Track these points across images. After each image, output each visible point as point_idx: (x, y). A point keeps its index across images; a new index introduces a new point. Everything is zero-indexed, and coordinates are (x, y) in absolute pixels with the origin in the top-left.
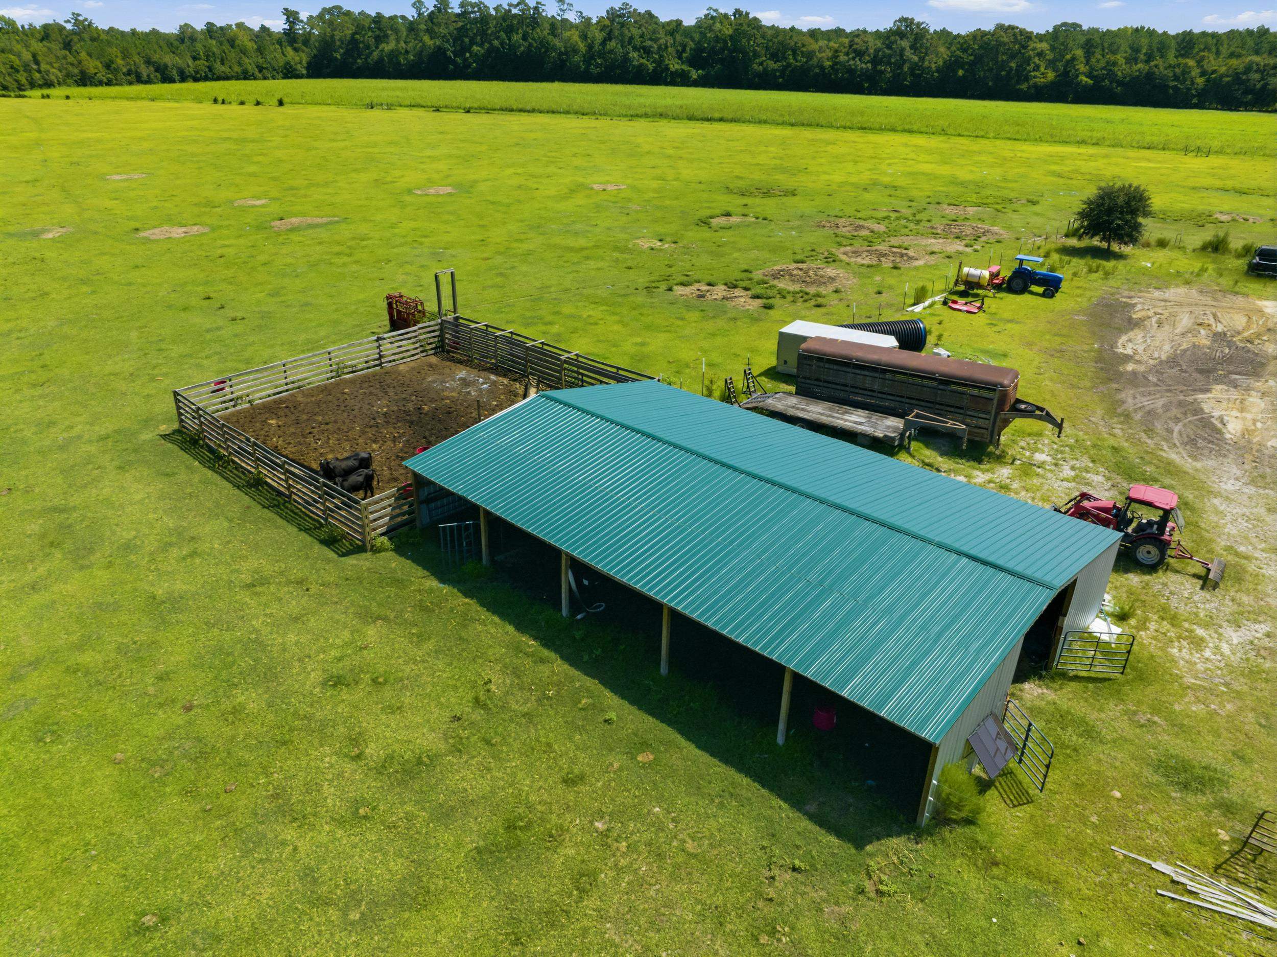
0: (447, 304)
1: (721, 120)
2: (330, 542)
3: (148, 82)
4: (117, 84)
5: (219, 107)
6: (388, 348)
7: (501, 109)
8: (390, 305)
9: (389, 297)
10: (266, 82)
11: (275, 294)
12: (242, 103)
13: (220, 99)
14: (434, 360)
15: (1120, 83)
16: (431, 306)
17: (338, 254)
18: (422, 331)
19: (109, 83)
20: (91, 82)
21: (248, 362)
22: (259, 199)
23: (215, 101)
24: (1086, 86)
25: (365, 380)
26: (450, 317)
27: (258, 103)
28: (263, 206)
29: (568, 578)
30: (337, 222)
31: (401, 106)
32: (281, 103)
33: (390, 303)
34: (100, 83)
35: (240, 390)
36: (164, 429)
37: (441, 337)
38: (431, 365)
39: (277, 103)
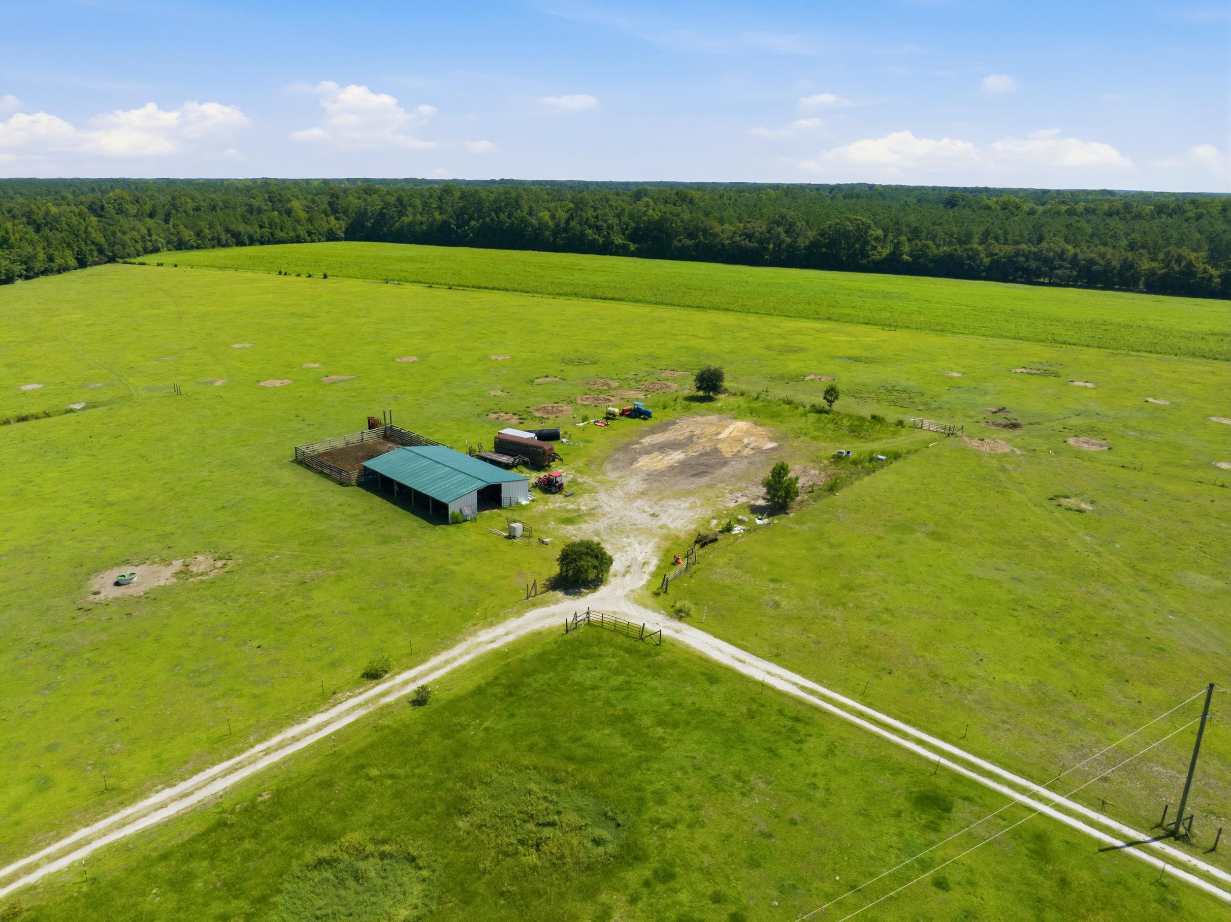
0: (388, 421)
1: (612, 299)
2: (341, 484)
3: (226, 245)
4: (203, 248)
5: (282, 278)
6: (365, 436)
7: (473, 287)
8: (369, 421)
9: (369, 418)
10: (314, 244)
11: (325, 415)
12: (298, 275)
13: (283, 271)
14: (382, 440)
15: (932, 261)
16: (383, 422)
17: (353, 397)
18: (379, 430)
19: (198, 247)
20: (185, 246)
21: (316, 440)
22: (315, 363)
23: (280, 273)
24: (907, 261)
25: (355, 446)
26: (389, 426)
27: (309, 276)
28: (317, 368)
29: (396, 487)
30: (354, 379)
31: (406, 281)
32: (325, 277)
33: (369, 419)
34: (192, 248)
35: (315, 447)
36: (291, 459)
37: (385, 433)
38: (380, 442)
39: (323, 277)
